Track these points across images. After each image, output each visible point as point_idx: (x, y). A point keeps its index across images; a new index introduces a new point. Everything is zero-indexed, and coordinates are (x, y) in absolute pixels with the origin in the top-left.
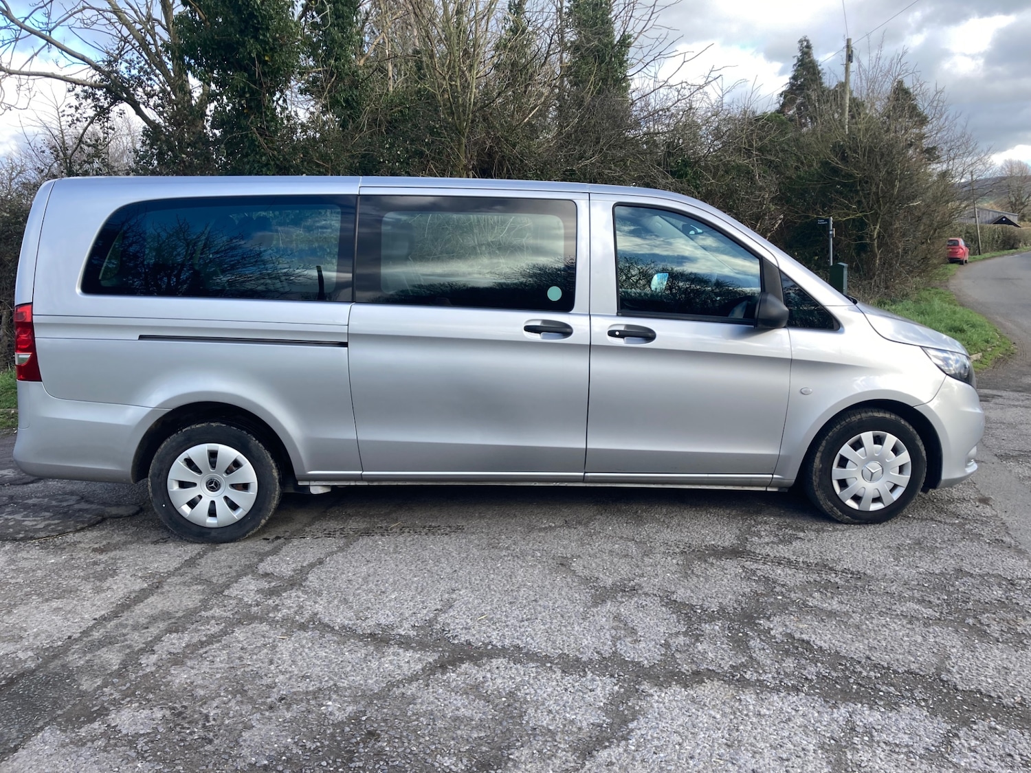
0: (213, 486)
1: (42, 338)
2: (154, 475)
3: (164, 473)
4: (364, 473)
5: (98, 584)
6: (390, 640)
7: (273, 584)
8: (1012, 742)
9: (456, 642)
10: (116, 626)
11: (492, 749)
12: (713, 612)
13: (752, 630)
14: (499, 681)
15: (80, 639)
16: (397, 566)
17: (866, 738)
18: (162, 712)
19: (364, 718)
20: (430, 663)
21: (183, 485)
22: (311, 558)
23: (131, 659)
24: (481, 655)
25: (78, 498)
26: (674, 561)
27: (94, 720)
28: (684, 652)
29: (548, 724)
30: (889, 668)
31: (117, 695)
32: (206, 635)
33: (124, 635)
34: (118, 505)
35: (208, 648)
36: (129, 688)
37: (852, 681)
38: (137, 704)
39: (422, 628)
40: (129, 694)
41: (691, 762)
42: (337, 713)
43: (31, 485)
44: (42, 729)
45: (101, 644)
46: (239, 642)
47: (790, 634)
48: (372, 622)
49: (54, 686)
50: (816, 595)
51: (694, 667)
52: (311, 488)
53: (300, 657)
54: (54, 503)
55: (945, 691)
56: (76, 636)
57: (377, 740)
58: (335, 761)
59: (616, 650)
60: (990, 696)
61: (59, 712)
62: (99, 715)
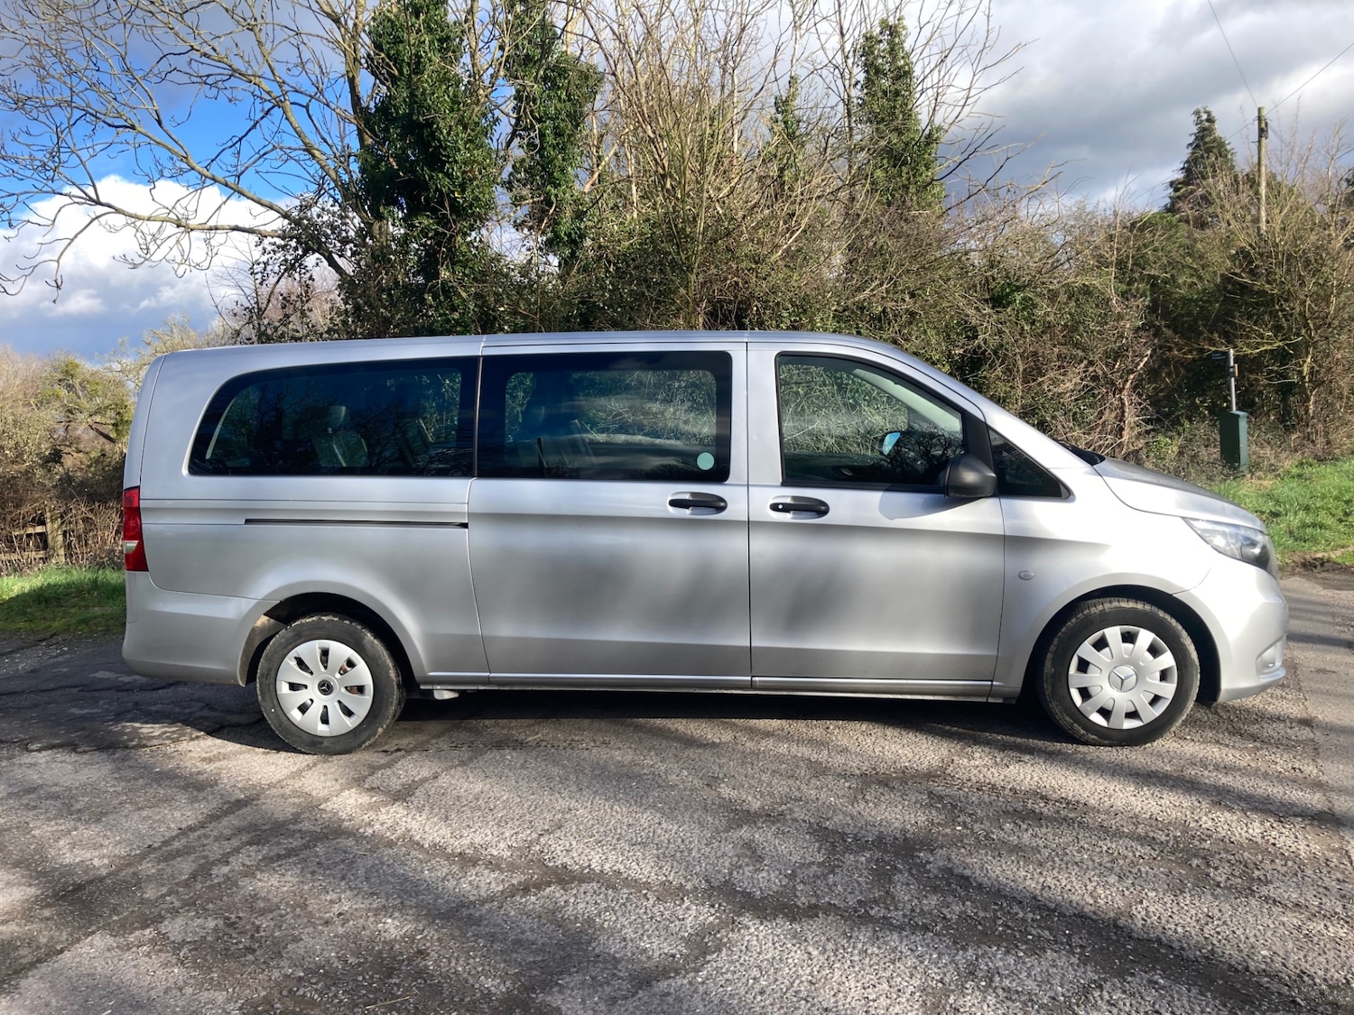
0: (326, 688)
1: (149, 524)
2: (262, 675)
3: (272, 674)
4: (492, 675)
5: (195, 793)
6: (480, 859)
7: (375, 799)
8: (1169, 999)
9: (551, 864)
10: (199, 837)
11: (543, 973)
12: (867, 841)
13: (904, 862)
14: (582, 905)
15: (160, 848)
16: (517, 782)
17: (983, 983)
18: (216, 922)
19: (419, 937)
20: (513, 885)
21: (293, 687)
22: (425, 773)
23: (204, 871)
24: (573, 879)
25: (203, 705)
26: (847, 784)
27: (148, 926)
28: (810, 884)
29: (615, 952)
30: (1054, 910)
31: (177, 904)
32: (285, 849)
33: (204, 845)
34: (240, 713)
35: (284, 862)
36: (191, 898)
37: (1000, 922)
38: (193, 914)
39: (519, 849)
40: (190, 904)
41: (759, 998)
42: (392, 930)
43: (160, 691)
44: (93, 933)
45: (179, 853)
46: (317, 857)
47: (950, 869)
48: (466, 842)
49: (119, 893)
50: (1008, 826)
51: (813, 901)
52: (435, 693)
53: (376, 874)
54: (177, 710)
55: (1114, 938)
56: (156, 845)
57: (424, 959)
58: (372, 977)
59: (730, 879)
60: (1171, 947)
61: (115, 918)
62: (153, 923)
